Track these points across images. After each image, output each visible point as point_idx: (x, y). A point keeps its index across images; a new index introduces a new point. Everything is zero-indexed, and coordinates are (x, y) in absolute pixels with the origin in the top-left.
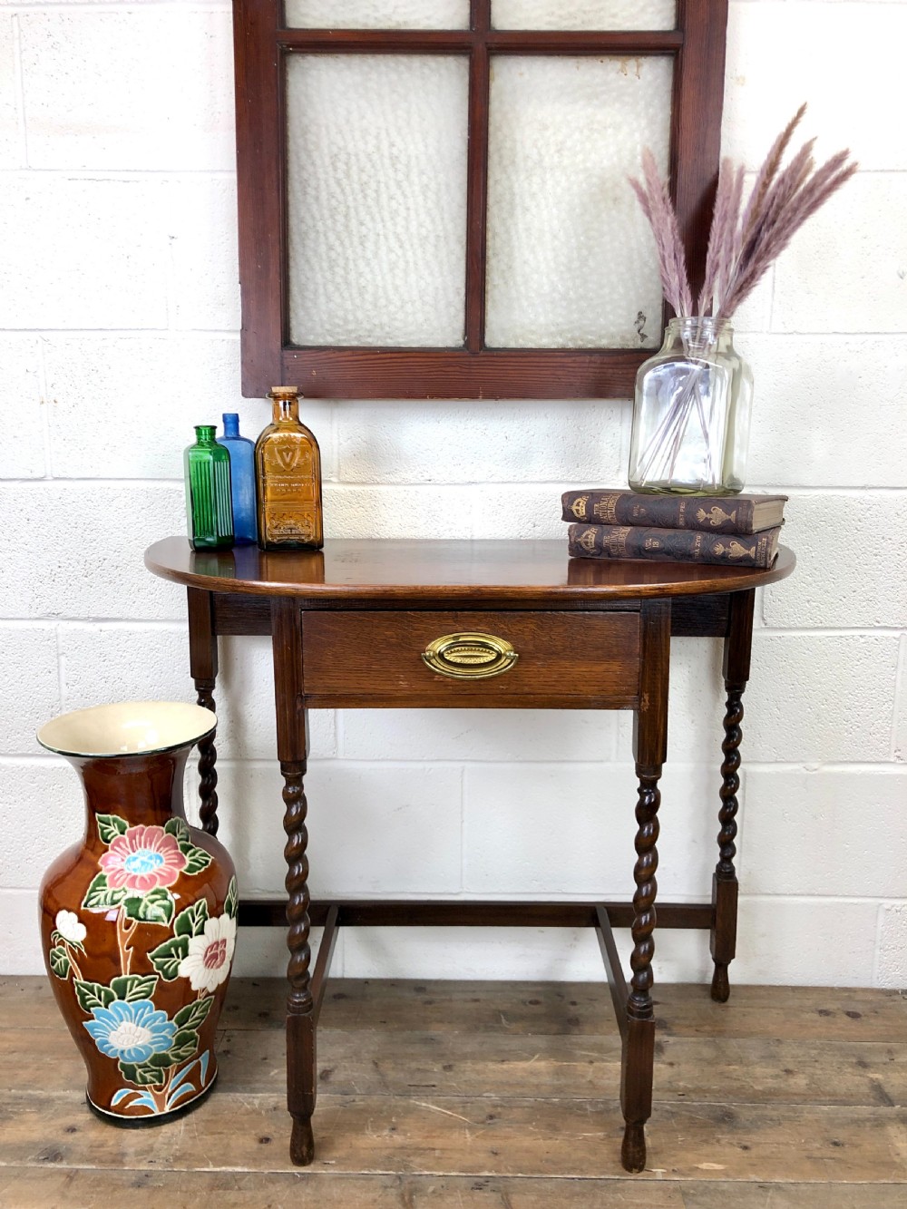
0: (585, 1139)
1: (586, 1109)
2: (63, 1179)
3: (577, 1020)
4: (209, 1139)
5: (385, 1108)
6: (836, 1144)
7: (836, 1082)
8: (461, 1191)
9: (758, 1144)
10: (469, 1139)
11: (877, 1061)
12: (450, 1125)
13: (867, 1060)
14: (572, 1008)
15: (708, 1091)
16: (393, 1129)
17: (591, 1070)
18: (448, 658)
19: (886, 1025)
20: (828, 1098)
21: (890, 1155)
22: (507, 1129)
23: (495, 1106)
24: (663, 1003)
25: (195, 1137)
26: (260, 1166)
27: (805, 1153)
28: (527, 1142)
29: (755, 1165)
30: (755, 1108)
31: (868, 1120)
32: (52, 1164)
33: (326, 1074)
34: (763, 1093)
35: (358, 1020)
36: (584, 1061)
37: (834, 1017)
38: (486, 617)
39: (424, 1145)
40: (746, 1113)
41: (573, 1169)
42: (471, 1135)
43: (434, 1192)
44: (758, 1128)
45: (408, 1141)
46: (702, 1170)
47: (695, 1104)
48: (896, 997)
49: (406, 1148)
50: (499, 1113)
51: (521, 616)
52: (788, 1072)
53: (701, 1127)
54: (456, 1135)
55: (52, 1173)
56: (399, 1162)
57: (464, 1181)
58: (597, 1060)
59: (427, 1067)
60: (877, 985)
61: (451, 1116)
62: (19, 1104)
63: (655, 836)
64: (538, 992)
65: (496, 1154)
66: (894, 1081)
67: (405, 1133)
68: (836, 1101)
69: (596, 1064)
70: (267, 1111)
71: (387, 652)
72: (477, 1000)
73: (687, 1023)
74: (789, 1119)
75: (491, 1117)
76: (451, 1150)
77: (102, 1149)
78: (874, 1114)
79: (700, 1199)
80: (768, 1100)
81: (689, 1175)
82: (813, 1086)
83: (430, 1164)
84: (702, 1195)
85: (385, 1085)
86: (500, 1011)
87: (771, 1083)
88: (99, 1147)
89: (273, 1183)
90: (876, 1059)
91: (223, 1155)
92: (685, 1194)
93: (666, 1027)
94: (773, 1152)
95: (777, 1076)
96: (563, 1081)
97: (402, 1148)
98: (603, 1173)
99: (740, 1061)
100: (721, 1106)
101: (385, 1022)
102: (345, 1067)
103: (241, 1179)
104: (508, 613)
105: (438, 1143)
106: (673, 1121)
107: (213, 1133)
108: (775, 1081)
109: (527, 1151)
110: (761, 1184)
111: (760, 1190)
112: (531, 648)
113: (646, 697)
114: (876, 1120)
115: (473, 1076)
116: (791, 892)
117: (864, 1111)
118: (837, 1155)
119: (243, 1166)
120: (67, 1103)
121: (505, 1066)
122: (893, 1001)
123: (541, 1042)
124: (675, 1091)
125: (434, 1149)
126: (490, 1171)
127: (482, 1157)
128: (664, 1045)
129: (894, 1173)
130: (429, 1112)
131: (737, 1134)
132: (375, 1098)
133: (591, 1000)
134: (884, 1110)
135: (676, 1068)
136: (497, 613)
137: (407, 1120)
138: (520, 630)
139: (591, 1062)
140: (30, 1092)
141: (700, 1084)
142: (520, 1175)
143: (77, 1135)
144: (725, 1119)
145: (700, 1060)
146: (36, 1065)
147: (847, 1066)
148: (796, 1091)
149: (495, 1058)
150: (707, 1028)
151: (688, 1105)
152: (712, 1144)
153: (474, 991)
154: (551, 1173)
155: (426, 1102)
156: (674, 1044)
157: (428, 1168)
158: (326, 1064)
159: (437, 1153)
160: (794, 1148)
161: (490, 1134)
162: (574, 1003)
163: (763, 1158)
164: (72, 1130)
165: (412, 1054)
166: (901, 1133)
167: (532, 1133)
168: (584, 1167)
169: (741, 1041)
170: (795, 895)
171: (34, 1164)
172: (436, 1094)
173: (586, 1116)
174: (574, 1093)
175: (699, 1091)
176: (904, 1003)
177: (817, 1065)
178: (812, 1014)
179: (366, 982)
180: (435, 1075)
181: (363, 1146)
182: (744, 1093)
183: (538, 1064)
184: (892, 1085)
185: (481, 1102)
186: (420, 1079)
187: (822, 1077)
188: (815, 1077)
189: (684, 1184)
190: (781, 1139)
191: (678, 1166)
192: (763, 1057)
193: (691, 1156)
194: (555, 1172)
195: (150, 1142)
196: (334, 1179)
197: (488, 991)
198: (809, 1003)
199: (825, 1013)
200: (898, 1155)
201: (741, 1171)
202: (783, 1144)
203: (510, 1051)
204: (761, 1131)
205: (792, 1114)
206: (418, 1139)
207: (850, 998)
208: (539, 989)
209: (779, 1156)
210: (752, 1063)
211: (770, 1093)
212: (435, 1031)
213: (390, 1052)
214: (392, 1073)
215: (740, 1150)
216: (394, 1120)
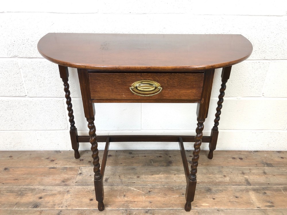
0: (173, 197)
1: (174, 189)
2: (39, 213)
3: (171, 162)
4: (77, 199)
5: (122, 189)
6: (236, 197)
7: (236, 179)
8: (142, 214)
11: (247, 172)
12: (139, 195)
13: (244, 172)
14: (170, 158)
15: (205, 182)
16: (124, 196)
17: (175, 177)
18: (139, 89)
19: (249, 162)
20: (234, 183)
21: (250, 200)
22: (154, 195)
23: (150, 188)
25: (73, 199)
26: (90, 207)
27: (229, 200)
28: (159, 199)
29: (216, 204)
30: (216, 187)
31: (244, 190)
32: (36, 209)
33: (106, 180)
34: (218, 182)
36: (173, 174)
37: (236, 159)
38: (152, 75)
39: (132, 200)
40: (214, 189)
41: (170, 207)
42: (145, 197)
43: (135, 214)
44: (217, 193)
45: (128, 199)
46: (203, 206)
47: (201, 186)
48: (251, 153)
50: (152, 191)
52: (225, 176)
53: (203, 193)
54: (140, 197)
55: (36, 211)
56: (126, 205)
57: (143, 211)
58: (177, 174)
59: (133, 177)
60: (247, 150)
61: (139, 192)
62: (26, 190)
64: (161, 153)
65: (151, 202)
66: (252, 178)
67: (127, 197)
68: (236, 184)
70: (92, 191)
71: (118, 86)
72: (145, 156)
74: (225, 190)
75: (150, 192)
76: (139, 202)
77: (49, 204)
78: (246, 188)
80: (219, 184)
81: (200, 207)
82: (231, 180)
83: (134, 206)
84: (203, 213)
85: (122, 183)
86: (151, 160)
87: (220, 179)
88: (48, 203)
89: (94, 212)
91: (81, 204)
94: (221, 200)
95: (222, 177)
96: (168, 180)
97: (127, 201)
98: (178, 207)
99: (213, 173)
100: (208, 187)
101: (122, 163)
102: (111, 177)
103: (86, 211)
104: (159, 74)
105: (136, 200)
107: (78, 198)
109: (159, 201)
111: (217, 211)
112: (166, 85)
113: (203, 99)
114: (247, 190)
115: (145, 179)
117: (244, 187)
118: (237, 201)
119: (86, 208)
120: (39, 190)
121: (153, 176)
122: (251, 154)
123: (162, 168)
125: (135, 202)
126: (149, 208)
127: (147, 204)
129: (251, 206)
130: (134, 190)
131: (211, 195)
132: (120, 187)
133: (175, 156)
134: (249, 187)
136: (155, 74)
137: (128, 193)
138: (163, 79)
139: (175, 175)
140: (30, 187)
141: (203, 180)
142: (157, 208)
143: (42, 199)
144: (209, 190)
145: (203, 173)
146: (30, 178)
147: (239, 174)
148: (226, 182)
149: (150, 174)
150: (204, 164)
151: (199, 186)
152: (206, 198)
153: (145, 153)
155: (133, 188)
157: (133, 207)
158: (107, 177)
159: (136, 203)
160: (226, 199)
161: (149, 197)
162: (170, 157)
163: (218, 202)
164: (41, 198)
165: (129, 173)
166: (253, 194)
167: (160, 196)
168: (173, 206)
169: (213, 167)
171: (31, 209)
172: (135, 185)
173: (174, 191)
174: (171, 184)
175: (203, 182)
176: (254, 155)
177: (232, 174)
178: (231, 159)
179: (117, 151)
180: (135, 179)
181: (117, 201)
182: (213, 183)
183: (161, 175)
184: (251, 180)
185: (147, 187)
186: (131, 181)
187: (233, 177)
188: (231, 177)
189: (198, 210)
190: (223, 196)
191: (197, 205)
192: (218, 172)
193: (200, 202)
194: (166, 207)
195: (62, 201)
196: (109, 211)
197: (148, 153)
198: (230, 155)
199: (234, 158)
200: (252, 200)
201: (213, 206)
202: (223, 197)
203: (154, 171)
204: (218, 194)
205: (225, 188)
206: (130, 199)
207: (240, 154)
208: (161, 152)
209: (222, 201)
210: (215, 174)
211: (220, 183)
212: (135, 166)
213: (123, 172)
214: (124, 179)
215: (212, 199)
216: (124, 193)
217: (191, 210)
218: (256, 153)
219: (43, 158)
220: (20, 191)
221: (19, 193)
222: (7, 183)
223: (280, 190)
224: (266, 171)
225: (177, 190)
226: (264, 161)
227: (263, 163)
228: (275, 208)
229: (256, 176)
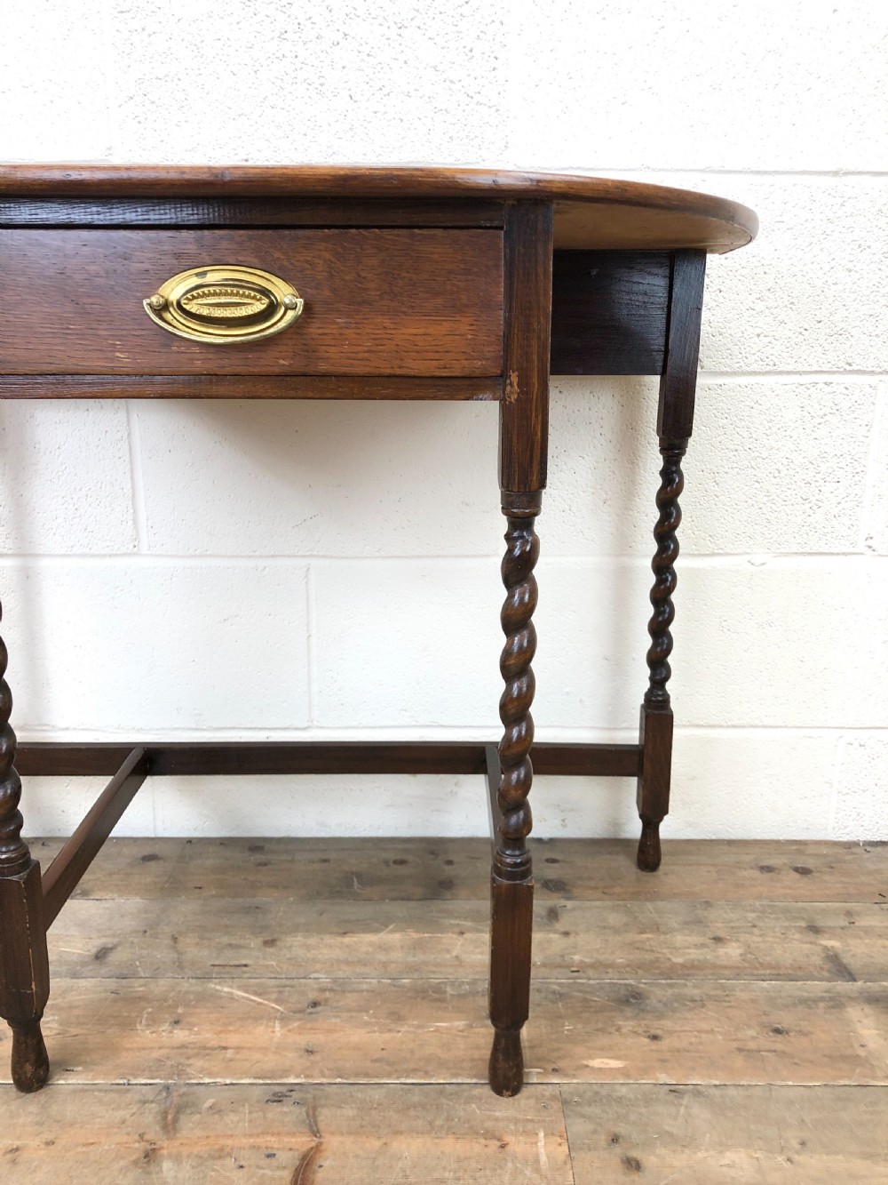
0: (437, 1030)
1: (445, 992)
3: (451, 882)
5: (172, 994)
6: (777, 1031)
7: (779, 952)
8: (251, 1106)
9: (671, 1033)
10: (278, 1034)
11: (832, 925)
12: (257, 1016)
13: (820, 923)
14: (447, 867)
15: (612, 965)
16: (176, 1022)
17: (460, 943)
18: (186, 307)
19: (842, 882)
20: (768, 972)
21: (852, 1046)
22: (334, 1020)
23: (323, 990)
24: (563, 861)
27: (735, 1045)
28: (358, 1036)
29: (665, 1061)
30: (671, 986)
31: (822, 999)
33: (103, 953)
34: (683, 966)
35: (166, 885)
36: (453, 933)
37: (779, 873)
38: (251, 239)
39: (214, 1043)
40: (659, 993)
41: (408, 1073)
42: (282, 1027)
43: (211, 1108)
44: (674, 1011)
45: (192, 1038)
46: (593, 1068)
47: (592, 982)
48: (855, 850)
49: (187, 1048)
50: (326, 1000)
51: (309, 238)
52: (718, 940)
53: (596, 1012)
54: (260, 1029)
56: (172, 1066)
57: (258, 1092)
58: (470, 930)
59: (242, 942)
60: (832, 836)
61: (261, 1004)
63: (529, 608)
64: (406, 851)
65: (311, 1053)
66: (856, 950)
67: (191, 1028)
68: (779, 975)
69: (468, 936)
72: (325, 861)
73: (592, 884)
74: (716, 999)
75: (315, 1004)
76: (249, 1049)
78: (826, 992)
79: (587, 1110)
80: (688, 975)
81: (574, 1076)
82: (749, 956)
83: (216, 1069)
84: (589, 1104)
85: (180, 965)
86: (353, 873)
87: (694, 954)
90: (830, 923)
92: (565, 1103)
93: (564, 890)
94: (691, 1044)
95: (703, 945)
96: (420, 957)
97: (183, 1046)
98: (456, 1075)
99: (656, 928)
100: (625, 985)
101: (200, 888)
102: (132, 943)
104: (287, 232)
105: (233, 1039)
106: (560, 1005)
108: (700, 951)
109: (355, 1048)
110: (673, 1088)
111: (671, 1097)
113: (514, 378)
114: (831, 999)
115: (301, 952)
116: (729, 723)
117: (817, 987)
118: (779, 1047)
121: (347, 940)
122: (853, 854)
124: (568, 967)
125: (225, 1048)
126: (298, 1076)
127: (291, 1058)
128: (559, 910)
129: (858, 1071)
130: (232, 998)
131: (644, 1019)
132: (161, 982)
133: (473, 858)
134: (843, 986)
135: (572, 938)
137: (198, 1010)
138: (308, 262)
139: (462, 933)
141: (601, 958)
142: (338, 1080)
144: (631, 1000)
145: (605, 928)
147: (793, 931)
148: (725, 963)
149: (334, 929)
150: (618, 890)
151: (583, 984)
152: (610, 1033)
153: (325, 850)
154: (382, 1077)
155: (231, 987)
156: (574, 909)
157: (210, 1075)
158: (104, 940)
159: (230, 1053)
160: (720, 1037)
161: (309, 1026)
162: (450, 863)
163: (678, 1051)
165: (227, 926)
166: (867, 1016)
167: (366, 1024)
168: (430, 1068)
169: (660, 904)
170: (734, 726)
172: (246, 975)
173: (443, 1000)
174: (434, 972)
175: (601, 966)
176: (866, 856)
177: (755, 931)
178: (752, 871)
179: (190, 841)
180: (252, 953)
181: (129, 1046)
182: (658, 968)
183: (390, 936)
184: (853, 955)
185: (305, 985)
186: (229, 957)
187: (762, 945)
188: (753, 945)
189: (565, 1088)
190: (704, 1026)
191: (560, 1064)
192: (686, 923)
193: (579, 1050)
194: (389, 1075)
196: (74, 1092)
197: (344, 850)
198: (748, 858)
199: (768, 869)
200: (862, 1046)
201: (645, 1071)
202: (707, 1032)
203: (358, 920)
204: (678, 1014)
205: (719, 992)
206: (207, 1035)
207: (799, 852)
208: (409, 846)
209: (701, 1047)
210: (671, 931)
211: (693, 967)
212: (263, 898)
213: (198, 924)
214: (193, 950)
215: (647, 1040)
216: (180, 1011)
217: (525, 1092)
218: (879, 849)
225: (461, 996)
229: (880, 942)
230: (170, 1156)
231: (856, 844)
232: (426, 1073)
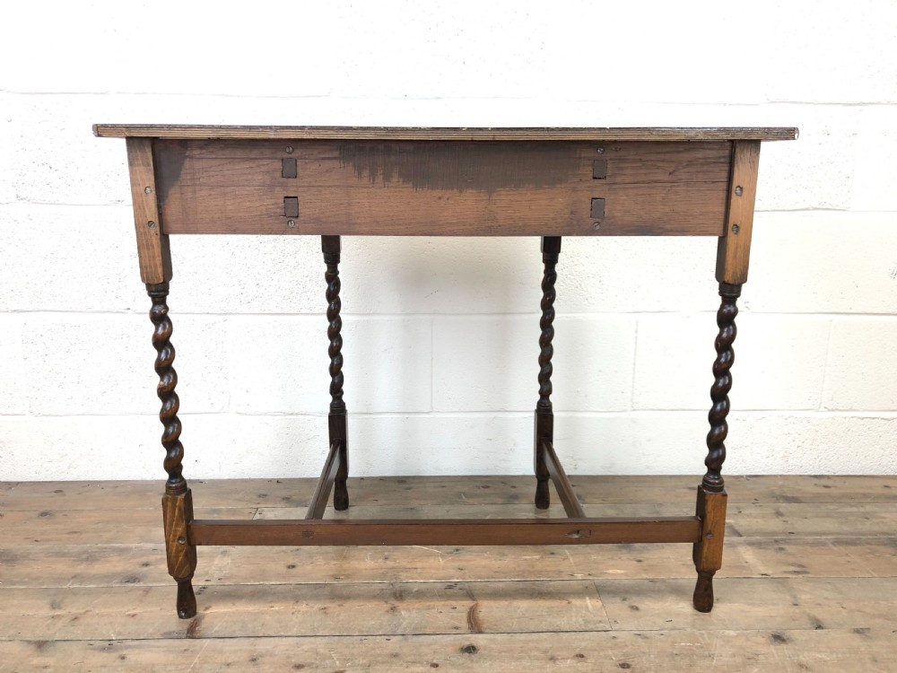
0: (525, 560)
2: (141, 592)
3: (517, 496)
4: (251, 567)
8: (437, 590)
9: (647, 559)
10: (442, 562)
12: (428, 555)
14: (513, 489)
16: (386, 559)
19: (735, 494)
21: (742, 563)
22: (469, 557)
25: (239, 566)
26: (289, 581)
27: (681, 563)
28: (484, 562)
29: (645, 569)
32: (132, 584)
35: (357, 500)
39: (409, 566)
41: (514, 577)
42: (443, 560)
44: (648, 550)
45: (397, 565)
46: (609, 574)
48: (741, 479)
49: (396, 568)
50: (463, 548)
53: (607, 552)
54: (432, 560)
55: (133, 589)
56: (391, 576)
57: (439, 585)
60: (728, 473)
61: (427, 550)
62: (105, 552)
64: (487, 481)
65: (462, 569)
66: (742, 523)
67: (395, 560)
70: (293, 551)
72: (443, 487)
73: (595, 496)
75: (457, 550)
76: (428, 568)
78: (728, 541)
79: (608, 589)
81: (600, 577)
83: (414, 577)
84: (610, 587)
86: (460, 493)
89: (300, 589)
91: (261, 575)
92: (597, 587)
93: (583, 499)
94: (658, 563)
97: (393, 568)
101: (377, 500)
103: (276, 589)
105: (419, 565)
106: (587, 549)
107: (252, 564)
109: (484, 567)
110: (651, 580)
111: (650, 584)
114: (730, 544)
119: (276, 581)
120: (141, 550)
122: (740, 481)
123: (491, 508)
125: (416, 568)
126: (458, 578)
127: (452, 572)
129: (743, 572)
131: (633, 554)
133: (525, 485)
134: (735, 539)
137: (396, 553)
140: (114, 545)
142: (479, 580)
143: (151, 567)
146: (116, 530)
150: (610, 499)
152: (615, 560)
153: (442, 482)
157: (412, 579)
159: (419, 571)
160: (673, 560)
161: (457, 559)
162: (514, 487)
163: (652, 566)
164: (146, 565)
166: (748, 550)
167: (487, 558)
171: (118, 585)
176: (748, 482)
179: (362, 479)
184: (741, 526)
189: (596, 581)
191: (591, 572)
193: (601, 566)
194: (505, 578)
195: (206, 569)
196: (343, 586)
197: (452, 481)
198: (681, 483)
199: (692, 488)
200: (746, 562)
201: (637, 573)
203: (469, 514)
204: (650, 552)
206: (404, 563)
208: (488, 479)
209: (663, 564)
212: (414, 504)
215: (635, 562)
216: (386, 554)
218: (754, 479)
219: (149, 494)
220: (86, 552)
221: (84, 556)
222: (48, 540)
223: (823, 544)
224: (781, 510)
226: (778, 492)
227: (774, 497)
228: (810, 575)
229: (755, 520)
230: (404, 609)
231: (742, 476)
232: (524, 577)
